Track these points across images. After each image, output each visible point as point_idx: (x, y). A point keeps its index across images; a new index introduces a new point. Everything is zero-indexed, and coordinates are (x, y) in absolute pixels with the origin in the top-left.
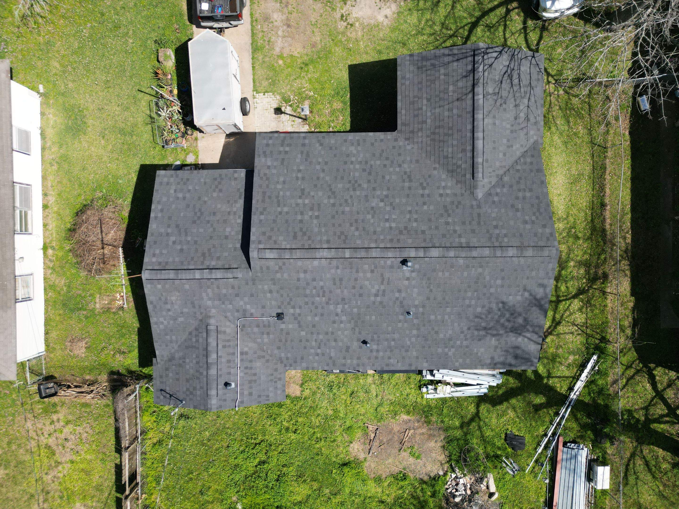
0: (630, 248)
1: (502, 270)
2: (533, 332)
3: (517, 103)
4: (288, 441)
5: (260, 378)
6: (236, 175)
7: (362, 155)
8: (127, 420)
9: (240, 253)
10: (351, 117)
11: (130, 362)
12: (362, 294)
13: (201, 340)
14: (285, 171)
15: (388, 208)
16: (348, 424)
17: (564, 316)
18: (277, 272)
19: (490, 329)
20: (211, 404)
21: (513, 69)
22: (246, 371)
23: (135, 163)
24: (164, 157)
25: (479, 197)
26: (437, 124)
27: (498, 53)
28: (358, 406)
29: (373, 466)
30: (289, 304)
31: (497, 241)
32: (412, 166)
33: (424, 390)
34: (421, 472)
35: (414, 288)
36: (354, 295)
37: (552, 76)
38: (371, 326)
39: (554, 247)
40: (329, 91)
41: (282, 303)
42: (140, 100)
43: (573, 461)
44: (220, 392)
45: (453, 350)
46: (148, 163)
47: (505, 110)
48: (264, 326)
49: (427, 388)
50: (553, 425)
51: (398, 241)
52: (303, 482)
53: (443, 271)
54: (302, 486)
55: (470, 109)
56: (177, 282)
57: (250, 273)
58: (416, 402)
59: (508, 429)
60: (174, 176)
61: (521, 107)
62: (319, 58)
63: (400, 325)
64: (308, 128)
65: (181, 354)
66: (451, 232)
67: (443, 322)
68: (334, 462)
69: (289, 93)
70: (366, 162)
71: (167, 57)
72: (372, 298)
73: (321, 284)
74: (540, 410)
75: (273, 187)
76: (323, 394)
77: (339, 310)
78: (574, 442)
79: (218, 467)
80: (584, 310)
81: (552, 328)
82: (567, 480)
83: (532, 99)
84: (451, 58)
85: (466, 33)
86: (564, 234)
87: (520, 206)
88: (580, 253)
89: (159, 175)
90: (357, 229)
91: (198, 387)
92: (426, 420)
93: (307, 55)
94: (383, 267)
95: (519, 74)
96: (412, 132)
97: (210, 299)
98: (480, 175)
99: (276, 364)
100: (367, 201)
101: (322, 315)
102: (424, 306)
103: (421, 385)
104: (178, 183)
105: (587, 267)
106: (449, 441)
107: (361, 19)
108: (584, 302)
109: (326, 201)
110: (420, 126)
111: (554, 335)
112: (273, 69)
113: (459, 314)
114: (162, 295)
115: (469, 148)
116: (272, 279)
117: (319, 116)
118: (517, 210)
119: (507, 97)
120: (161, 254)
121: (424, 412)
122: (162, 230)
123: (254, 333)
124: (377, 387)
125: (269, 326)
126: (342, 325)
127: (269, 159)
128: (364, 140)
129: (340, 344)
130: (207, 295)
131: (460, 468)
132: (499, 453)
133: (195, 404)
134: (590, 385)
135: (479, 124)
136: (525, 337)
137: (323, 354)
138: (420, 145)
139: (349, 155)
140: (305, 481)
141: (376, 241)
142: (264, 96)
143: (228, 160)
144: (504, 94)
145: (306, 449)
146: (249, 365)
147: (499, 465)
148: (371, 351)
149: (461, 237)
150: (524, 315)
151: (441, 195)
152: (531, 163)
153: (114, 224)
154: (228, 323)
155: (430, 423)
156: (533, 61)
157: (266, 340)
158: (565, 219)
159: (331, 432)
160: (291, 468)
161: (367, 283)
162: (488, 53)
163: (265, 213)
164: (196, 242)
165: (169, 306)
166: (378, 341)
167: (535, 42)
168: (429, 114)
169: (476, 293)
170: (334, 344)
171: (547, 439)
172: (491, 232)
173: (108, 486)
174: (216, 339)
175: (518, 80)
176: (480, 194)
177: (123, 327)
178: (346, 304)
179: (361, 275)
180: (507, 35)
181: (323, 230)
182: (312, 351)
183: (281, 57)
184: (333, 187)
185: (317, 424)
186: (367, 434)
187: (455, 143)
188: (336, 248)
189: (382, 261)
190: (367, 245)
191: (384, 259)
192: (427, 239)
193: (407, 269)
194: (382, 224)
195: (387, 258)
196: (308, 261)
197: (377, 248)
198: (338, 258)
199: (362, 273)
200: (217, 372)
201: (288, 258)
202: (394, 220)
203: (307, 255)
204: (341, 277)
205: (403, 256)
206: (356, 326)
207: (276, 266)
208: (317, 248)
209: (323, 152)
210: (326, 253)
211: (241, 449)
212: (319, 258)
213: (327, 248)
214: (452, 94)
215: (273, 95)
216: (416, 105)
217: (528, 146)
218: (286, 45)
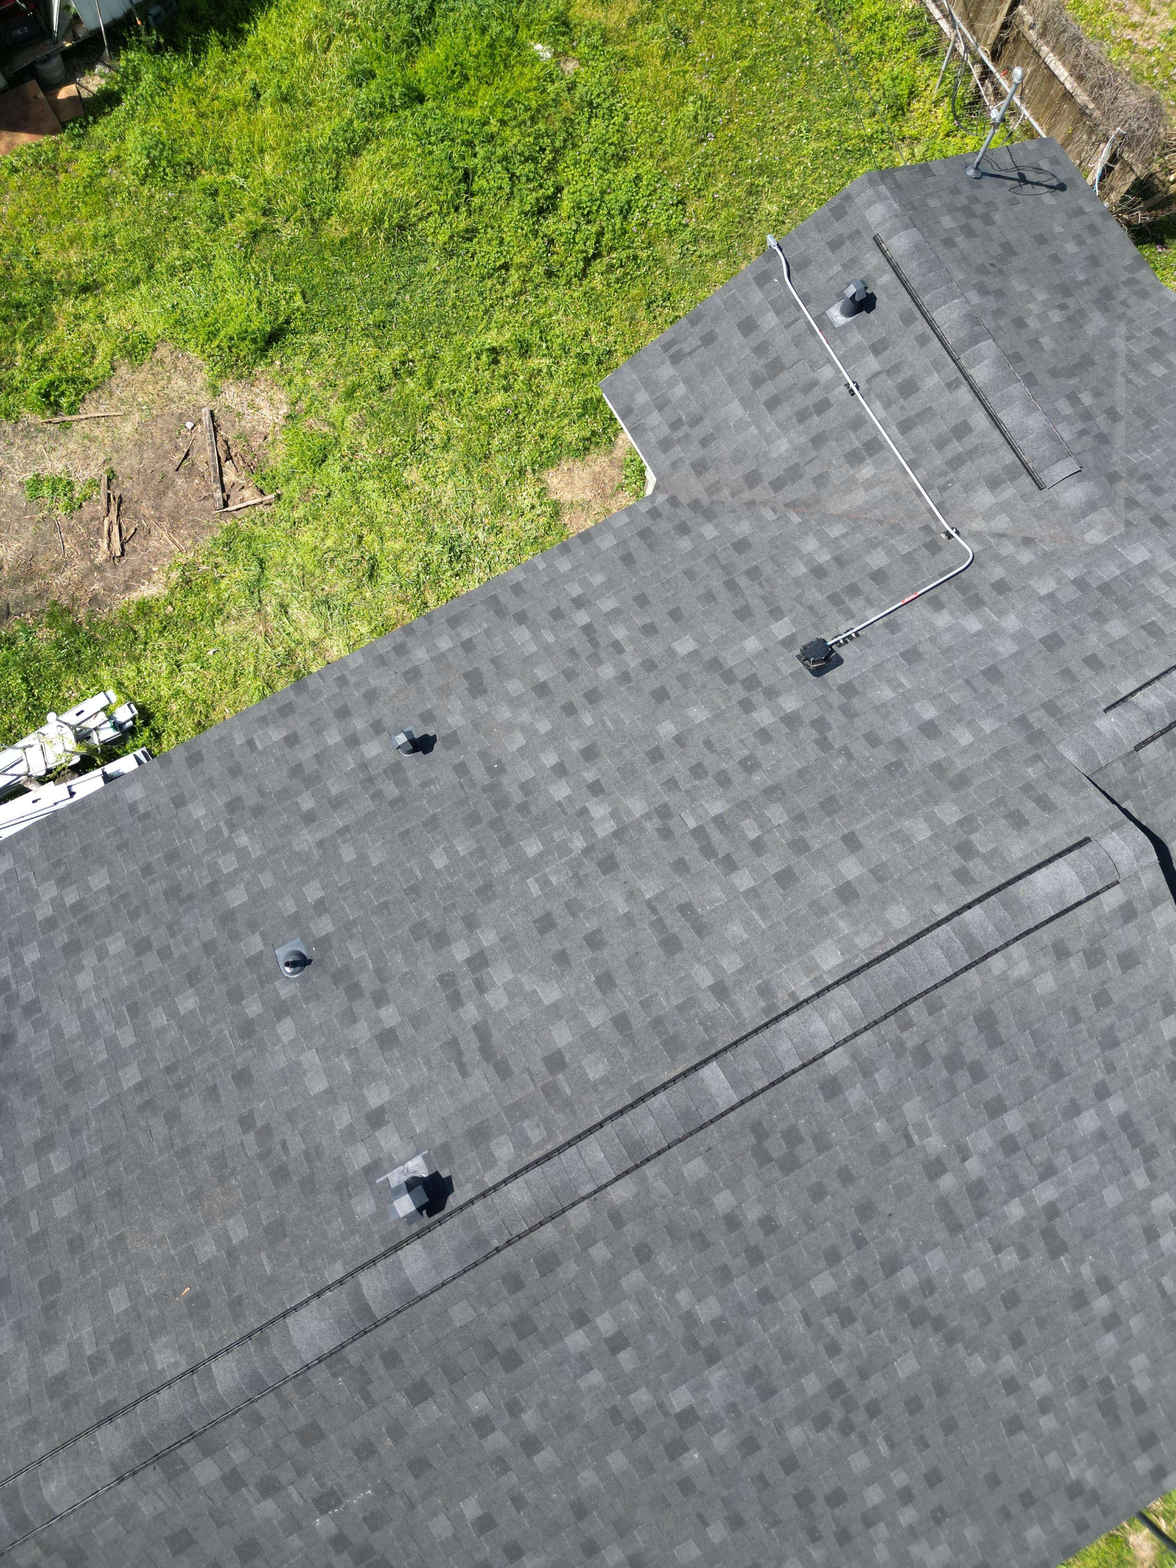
4: (499, 315)
5: (746, 403)
7: (882, 1554)
8: (1070, 84)
12: (542, 931)
14: (1169, 1285)
15: (642, 1398)
16: (333, 468)
18: (967, 823)
20: (882, 197)
22: (816, 395)
28: (329, 542)
29: (179, 383)
30: (820, 724)
33: (124, 714)
35: (329, 1091)
36: (573, 908)
38: (432, 823)
41: (848, 713)
44: (873, 260)
45: (43, 912)
48: (854, 590)
49: (117, 726)
51: (515, 1283)
52: (382, 213)
53: (231, 1253)
54: (377, 203)
58: (137, 659)
63: (313, 892)
66: (285, 1474)
67: (134, 1010)
68: (313, 331)
70: (844, 1537)
72: (488, 938)
73: (743, 880)
76: (470, 520)
77: (599, 810)
79: (675, 129)
90: (732, 1222)
91: (960, 239)
92: (70, 619)
94: (518, 1111)
97: (1147, 568)
99: (714, 489)
100: (753, 1375)
101: (656, 755)
102: (247, 1029)
103: (146, 724)
109: (935, 1260)
113: (74, 1084)
116: (961, 782)
121: (91, 641)
123: (872, 544)
124: (297, 636)
125: (835, 600)
126: (550, 759)
129: (514, 687)
133: (930, 180)
137: (557, 614)
139: (938, 1522)
140: (378, 221)
141: (617, 1218)
145: (430, 323)
146: (816, 423)
148: (377, 728)
149: (224, 1479)
154: (1002, 523)
155: (51, 615)
157: (810, 544)
159: (373, 414)
160: (442, 238)
161: (550, 994)
163: (1169, 1055)
166: (371, 780)
169: (36, 1229)
170: (542, 674)
174: (1014, 435)
178: (587, 851)
179: (597, 1018)
181: (880, 1126)
182: (608, 604)
184: (934, 1342)
185: (434, 415)
186: (251, 469)
188: (783, 1078)
189: (539, 1138)
190: (651, 1180)
191: (536, 1155)
192: (382, 1371)
193: (402, 1163)
194: (633, 1311)
195: (526, 1169)
196: (873, 947)
197: (595, 1192)
198: (746, 1037)
199: (596, 1029)
200: (930, 322)
201: (968, 915)
202: (584, 1363)
203: (894, 975)
204: (678, 956)
205: (456, 1220)
206: (492, 788)
207: (991, 847)
208: (866, 1029)
209: (1053, 1460)
210: (812, 1029)
211: (636, 216)
212: (828, 988)
213: (825, 1053)
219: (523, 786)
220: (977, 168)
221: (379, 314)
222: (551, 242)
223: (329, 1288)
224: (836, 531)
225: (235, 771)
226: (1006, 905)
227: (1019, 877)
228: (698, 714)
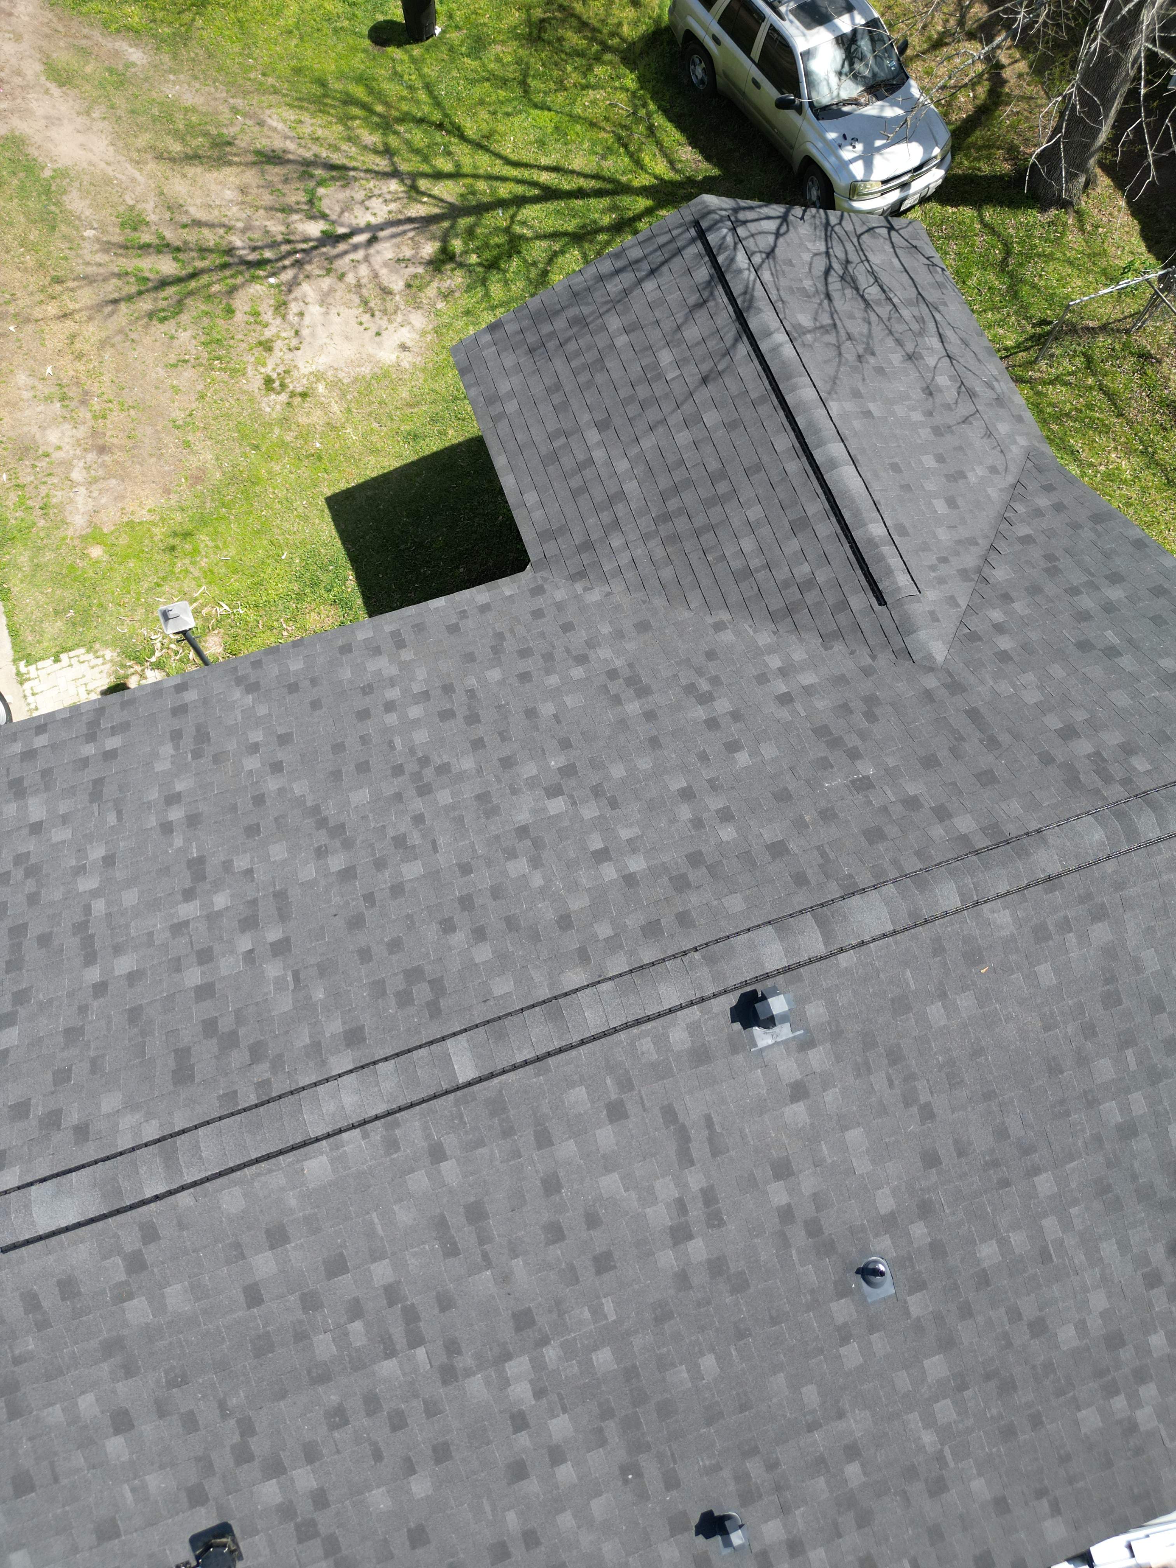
3: (909, 349)
7: (421, 673)
12: (608, 1255)
14: (112, 819)
15: (590, 811)
18: (123, 1295)
21: (848, 261)
25: (940, 658)
26: (664, 482)
27: (778, 221)
30: (243, 1455)
31: (1108, 779)
32: (630, 646)
35: (845, 1128)
36: (572, 1276)
38: (712, 1417)
40: (282, 588)
41: (205, 1464)
45: (1150, 1392)
47: (880, 371)
51: (684, 919)
53: (943, 995)
55: (758, 387)
61: (931, 361)
62: (224, 505)
63: (851, 1354)
66: (898, 810)
67: (1045, 1256)
73: (382, 1272)
77: (521, 1392)
83: (951, 335)
84: (627, 278)
87: (1111, 637)
90: (479, 934)
93: (182, 509)
94: (660, 1071)
95: (873, 274)
96: (588, 545)
98: (903, 579)
100: (492, 812)
101: (442, 1453)
102: (925, 1210)
107: (330, 373)
109: (308, 872)
110: (606, 517)
112: (75, 580)
113: (1103, 1189)
115: (816, 506)
116: (110, 1348)
118: (1111, 652)
119: (870, 335)
126: (566, 1473)
127: (34, 802)
128: (415, 626)
138: (630, 575)
141: (583, 956)
142: (58, 666)
144: (854, 326)
149: (950, 816)
151: (785, 699)
152: (1059, 507)
156: (897, 240)
161: (610, 1183)
162: (744, 222)
163: (22, 1012)
166: (778, 1488)
168: (622, 466)
169: (1129, 1052)
172: (1060, 759)
175: (877, 288)
176: (934, 645)
178: (544, 1341)
179: (567, 1149)
181: (319, 994)
183: (93, 536)
184: (330, 810)
187: (755, 513)
188: (398, 1055)
189: (644, 1041)
190: (546, 984)
191: (649, 1026)
192: (810, 873)
193: (777, 1043)
194: (584, 878)
195: (660, 1015)
196: (270, 1171)
197: (599, 982)
198: (424, 1101)
199: (570, 1138)
201: (161, 1189)
202: (633, 846)
203: (259, 1138)
204: (472, 1199)
205: (731, 983)
206: (638, 1447)
207: (107, 1263)
208: (303, 1088)
209: (262, 710)
210: (356, 1098)
212: (328, 1136)
213: (351, 1071)
214: (678, 372)
215: (88, 652)
216: (567, 462)
217: (1014, 469)
218: (103, 501)
219: (602, 1442)
223: (853, 948)
225: (936, 1534)
227: (92, 1221)
228: (380, 1500)
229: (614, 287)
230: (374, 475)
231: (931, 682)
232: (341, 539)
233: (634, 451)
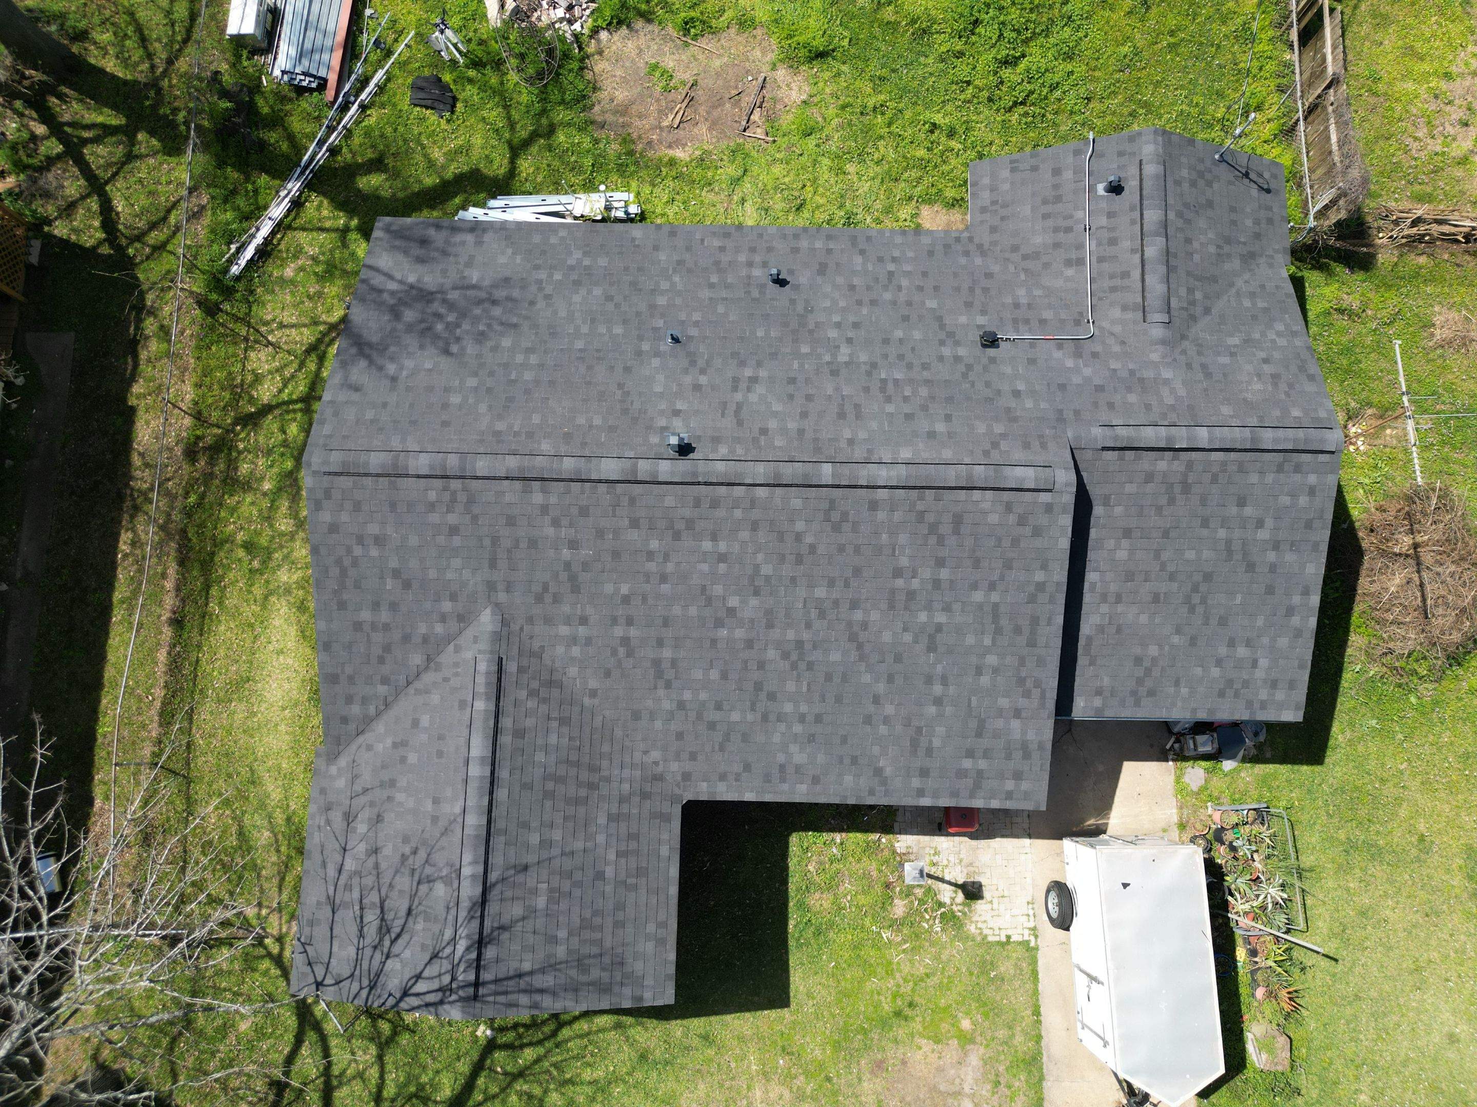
0: (126, 517)
1: (445, 424)
2: (380, 291)
3: (372, 859)
4: (949, 108)
5: (1034, 209)
6: (1098, 702)
7: (777, 738)
8: (1335, 147)
9: (1095, 491)
10: (786, 868)
11: (1327, 291)
12: (789, 383)
13: (1183, 292)
15: (718, 590)
16: (811, 142)
17: (295, 366)
18: (1004, 436)
19: (480, 302)
20: (1155, 143)
21: (375, 947)
22: (1069, 223)
23: (1337, 768)
24: (1264, 781)
25: (488, 611)
26: (582, 810)
27: (413, 991)
28: (787, 180)
29: (758, 53)
30: (969, 367)
31: (454, 493)
32: (649, 703)
33: (634, 209)
34: (649, 37)
35: (662, 393)
37: (269, 955)
38: (766, 316)
39: (315, 473)
40: (841, 939)
41: (985, 369)
42: (1333, 935)
43: (308, 45)
44: (1134, 171)
45: (571, 262)
46: (1305, 768)
47: (406, 840)
48: (1027, 321)
49: (627, 213)
50: (344, 127)
51: (697, 503)
52: (919, 18)
53: (591, 426)
54: (919, 11)
55: (498, 842)
56: (1254, 421)
57: (1070, 434)
58: (654, 186)
59: (448, 121)
60: (1257, 705)
61: (362, 847)
62: (865, 1032)
63: (696, 316)
64: (897, 845)
65: (1227, 266)
66: (565, 522)
67: (593, 321)
68: (844, 63)
69: (944, 938)
70: (765, 718)
71: (1265, 1045)
72: (763, 373)
73: (890, 408)
74: (371, 161)
75: (1008, 660)
76: (867, 209)
77: (845, 350)
78: (300, 90)
79: (1109, 57)
80: (249, 378)
81: (327, 339)
82: (325, 9)
83: (331, 872)
84: (539, 981)
85: (481, 1081)
86: (277, 555)
87: (389, 584)
88: (245, 510)
89: (1297, 708)
90: (798, 537)
91: (1186, 185)
92: (633, 147)
93: (896, 1041)
94: (737, 440)
95: (361, 935)
96: (645, 796)
97: (1166, 382)
98: (482, 667)
99: (994, 243)
100: (769, 612)
101: (886, 341)
102: (639, 353)
103: (641, 221)
104: (1246, 684)
105: (232, 479)
106: (582, 100)
108: (246, 398)
109: (875, 616)
110: (625, 809)
111: (325, 323)
112: (985, 1004)
113: (553, 335)
114: (1287, 395)
115: (505, 739)
116: (1014, 420)
117: (866, 875)
118: (396, 573)
119: (397, 872)
120: (1293, 495)
121: (637, 163)
122: (1290, 557)
123: (1050, 307)
124: (741, 219)
125: (1015, 321)
126: (836, 318)
127: (1017, 735)
128: (769, 781)
129: (840, 280)
130: (1173, 391)
131: (562, 40)
132: (472, 73)
133: (1190, 148)
134: (252, 212)
135: (476, 800)
136: (401, 282)
137: (881, 260)
138: (627, 759)
139: (809, 741)
140: (914, 21)
141: (753, 503)
142: (1009, 932)
143: (1101, 768)
144: (404, 882)
145: (909, 92)
146: (1061, 237)
147: (473, 46)
148: (765, 265)
149: (542, 506)
150: (400, 326)
151: (584, 621)
152: (349, 700)
153: (1388, 610)
154: (1117, 329)
155: (624, 140)
156: (320, 971)
157: (1021, 292)
158: (271, 593)
159: (850, 124)
160: (943, 49)
161: (777, 407)
162: (440, 989)
163: (1032, 588)
164: (1205, 523)
165: (1267, 369)
166: (749, 284)
167: (305, 1051)
168: (601, 839)
169: (513, 377)
170: (856, 281)
171: (363, 96)
172: (468, 517)
173: (1360, 24)
174: (1147, 291)
175: (366, 920)
176: (486, 620)
177: (1347, 372)
178: (828, 363)
179: (792, 425)
180: (374, 1072)
181: (885, 537)
182: (908, 268)
183: (966, 1040)
184: (854, 655)
185: (882, 143)
186: (769, 119)
187: (540, 757)
188: (855, 487)
190: (776, 495)
191: (735, 457)
192: (626, 504)
194: (736, 548)
195: (730, 460)
196: (928, 458)
197: (751, 485)
198: (850, 463)
199: (789, 429)
200: (1142, 215)
201: (977, 467)
202: (704, 558)
204: (841, 421)
205: (688, 463)
206: (802, 317)
207: (1007, 449)
208: (903, 488)
209: (876, 750)
210: (880, 475)
211: (1058, 93)
214: (539, 885)
215: (986, 936)
216: (633, 864)
217: (354, 747)
218: (952, 1072)
219: (817, 323)
220: (1221, 155)
221: (884, 72)
222: (1002, 83)
223: (625, 458)
224: (1037, 292)
225: (688, 249)
226: (996, 471)
227: (1011, 465)
228: (917, 335)
229: (547, 981)
230: (747, 1015)
231: (502, 597)
232: (788, 965)
233: (589, 845)
